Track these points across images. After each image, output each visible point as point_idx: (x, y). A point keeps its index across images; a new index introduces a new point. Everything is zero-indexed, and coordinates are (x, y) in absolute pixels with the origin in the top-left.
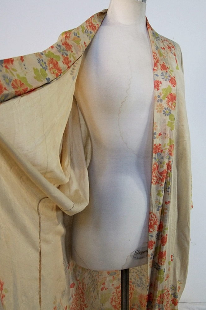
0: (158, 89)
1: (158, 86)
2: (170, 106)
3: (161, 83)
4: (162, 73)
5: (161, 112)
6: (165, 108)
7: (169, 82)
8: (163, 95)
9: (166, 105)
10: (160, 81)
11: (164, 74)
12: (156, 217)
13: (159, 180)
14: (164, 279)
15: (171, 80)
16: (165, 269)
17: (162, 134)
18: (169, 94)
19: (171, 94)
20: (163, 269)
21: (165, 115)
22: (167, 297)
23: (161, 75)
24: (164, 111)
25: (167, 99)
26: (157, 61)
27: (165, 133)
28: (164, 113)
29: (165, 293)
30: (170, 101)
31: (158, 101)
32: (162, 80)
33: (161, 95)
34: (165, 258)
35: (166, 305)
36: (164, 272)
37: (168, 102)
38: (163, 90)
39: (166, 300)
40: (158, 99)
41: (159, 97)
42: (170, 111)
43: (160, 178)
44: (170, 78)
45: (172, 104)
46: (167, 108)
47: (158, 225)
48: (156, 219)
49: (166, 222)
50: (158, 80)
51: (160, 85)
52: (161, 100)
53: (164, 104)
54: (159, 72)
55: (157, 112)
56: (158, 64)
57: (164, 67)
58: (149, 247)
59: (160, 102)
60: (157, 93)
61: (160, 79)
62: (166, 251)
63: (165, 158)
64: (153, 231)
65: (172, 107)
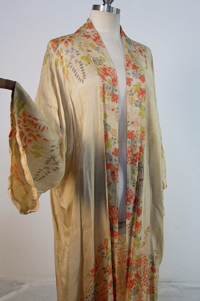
0: (130, 85)
1: (130, 83)
2: (140, 99)
3: (132, 80)
4: (133, 72)
5: (132, 104)
6: (136, 101)
7: (139, 79)
8: (134, 90)
9: (137, 98)
10: (131, 78)
11: (135, 73)
12: (132, 193)
13: (133, 161)
14: (141, 245)
15: (140, 78)
16: (141, 237)
17: (135, 122)
18: (139, 88)
19: (141, 89)
20: (140, 237)
21: (137, 107)
22: (144, 262)
23: (132, 74)
24: (135, 103)
25: (137, 93)
26: (129, 62)
27: (137, 121)
28: (135, 105)
29: (142, 258)
30: (140, 95)
31: (130, 95)
32: (133, 78)
33: (132, 90)
34: (141, 227)
35: (143, 268)
36: (141, 239)
37: (139, 96)
38: (134, 85)
39: (143, 264)
40: (130, 93)
41: (131, 91)
42: (141, 103)
43: (134, 159)
44: (140, 76)
45: (142, 97)
46: (138, 100)
47: (134, 199)
48: (132, 194)
49: (141, 196)
50: (130, 77)
51: (132, 82)
52: (133, 94)
53: (136, 97)
54: (131, 71)
55: (130, 104)
56: (130, 64)
57: (135, 67)
58: (127, 218)
59: (131, 96)
60: (129, 88)
61: (131, 76)
62: (141, 222)
63: (137, 142)
64: (129, 204)
65: (142, 99)
